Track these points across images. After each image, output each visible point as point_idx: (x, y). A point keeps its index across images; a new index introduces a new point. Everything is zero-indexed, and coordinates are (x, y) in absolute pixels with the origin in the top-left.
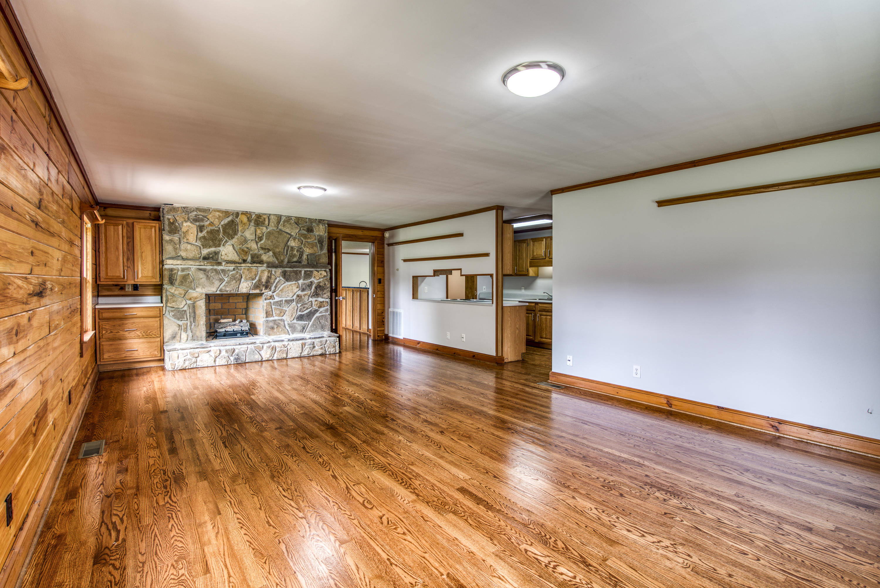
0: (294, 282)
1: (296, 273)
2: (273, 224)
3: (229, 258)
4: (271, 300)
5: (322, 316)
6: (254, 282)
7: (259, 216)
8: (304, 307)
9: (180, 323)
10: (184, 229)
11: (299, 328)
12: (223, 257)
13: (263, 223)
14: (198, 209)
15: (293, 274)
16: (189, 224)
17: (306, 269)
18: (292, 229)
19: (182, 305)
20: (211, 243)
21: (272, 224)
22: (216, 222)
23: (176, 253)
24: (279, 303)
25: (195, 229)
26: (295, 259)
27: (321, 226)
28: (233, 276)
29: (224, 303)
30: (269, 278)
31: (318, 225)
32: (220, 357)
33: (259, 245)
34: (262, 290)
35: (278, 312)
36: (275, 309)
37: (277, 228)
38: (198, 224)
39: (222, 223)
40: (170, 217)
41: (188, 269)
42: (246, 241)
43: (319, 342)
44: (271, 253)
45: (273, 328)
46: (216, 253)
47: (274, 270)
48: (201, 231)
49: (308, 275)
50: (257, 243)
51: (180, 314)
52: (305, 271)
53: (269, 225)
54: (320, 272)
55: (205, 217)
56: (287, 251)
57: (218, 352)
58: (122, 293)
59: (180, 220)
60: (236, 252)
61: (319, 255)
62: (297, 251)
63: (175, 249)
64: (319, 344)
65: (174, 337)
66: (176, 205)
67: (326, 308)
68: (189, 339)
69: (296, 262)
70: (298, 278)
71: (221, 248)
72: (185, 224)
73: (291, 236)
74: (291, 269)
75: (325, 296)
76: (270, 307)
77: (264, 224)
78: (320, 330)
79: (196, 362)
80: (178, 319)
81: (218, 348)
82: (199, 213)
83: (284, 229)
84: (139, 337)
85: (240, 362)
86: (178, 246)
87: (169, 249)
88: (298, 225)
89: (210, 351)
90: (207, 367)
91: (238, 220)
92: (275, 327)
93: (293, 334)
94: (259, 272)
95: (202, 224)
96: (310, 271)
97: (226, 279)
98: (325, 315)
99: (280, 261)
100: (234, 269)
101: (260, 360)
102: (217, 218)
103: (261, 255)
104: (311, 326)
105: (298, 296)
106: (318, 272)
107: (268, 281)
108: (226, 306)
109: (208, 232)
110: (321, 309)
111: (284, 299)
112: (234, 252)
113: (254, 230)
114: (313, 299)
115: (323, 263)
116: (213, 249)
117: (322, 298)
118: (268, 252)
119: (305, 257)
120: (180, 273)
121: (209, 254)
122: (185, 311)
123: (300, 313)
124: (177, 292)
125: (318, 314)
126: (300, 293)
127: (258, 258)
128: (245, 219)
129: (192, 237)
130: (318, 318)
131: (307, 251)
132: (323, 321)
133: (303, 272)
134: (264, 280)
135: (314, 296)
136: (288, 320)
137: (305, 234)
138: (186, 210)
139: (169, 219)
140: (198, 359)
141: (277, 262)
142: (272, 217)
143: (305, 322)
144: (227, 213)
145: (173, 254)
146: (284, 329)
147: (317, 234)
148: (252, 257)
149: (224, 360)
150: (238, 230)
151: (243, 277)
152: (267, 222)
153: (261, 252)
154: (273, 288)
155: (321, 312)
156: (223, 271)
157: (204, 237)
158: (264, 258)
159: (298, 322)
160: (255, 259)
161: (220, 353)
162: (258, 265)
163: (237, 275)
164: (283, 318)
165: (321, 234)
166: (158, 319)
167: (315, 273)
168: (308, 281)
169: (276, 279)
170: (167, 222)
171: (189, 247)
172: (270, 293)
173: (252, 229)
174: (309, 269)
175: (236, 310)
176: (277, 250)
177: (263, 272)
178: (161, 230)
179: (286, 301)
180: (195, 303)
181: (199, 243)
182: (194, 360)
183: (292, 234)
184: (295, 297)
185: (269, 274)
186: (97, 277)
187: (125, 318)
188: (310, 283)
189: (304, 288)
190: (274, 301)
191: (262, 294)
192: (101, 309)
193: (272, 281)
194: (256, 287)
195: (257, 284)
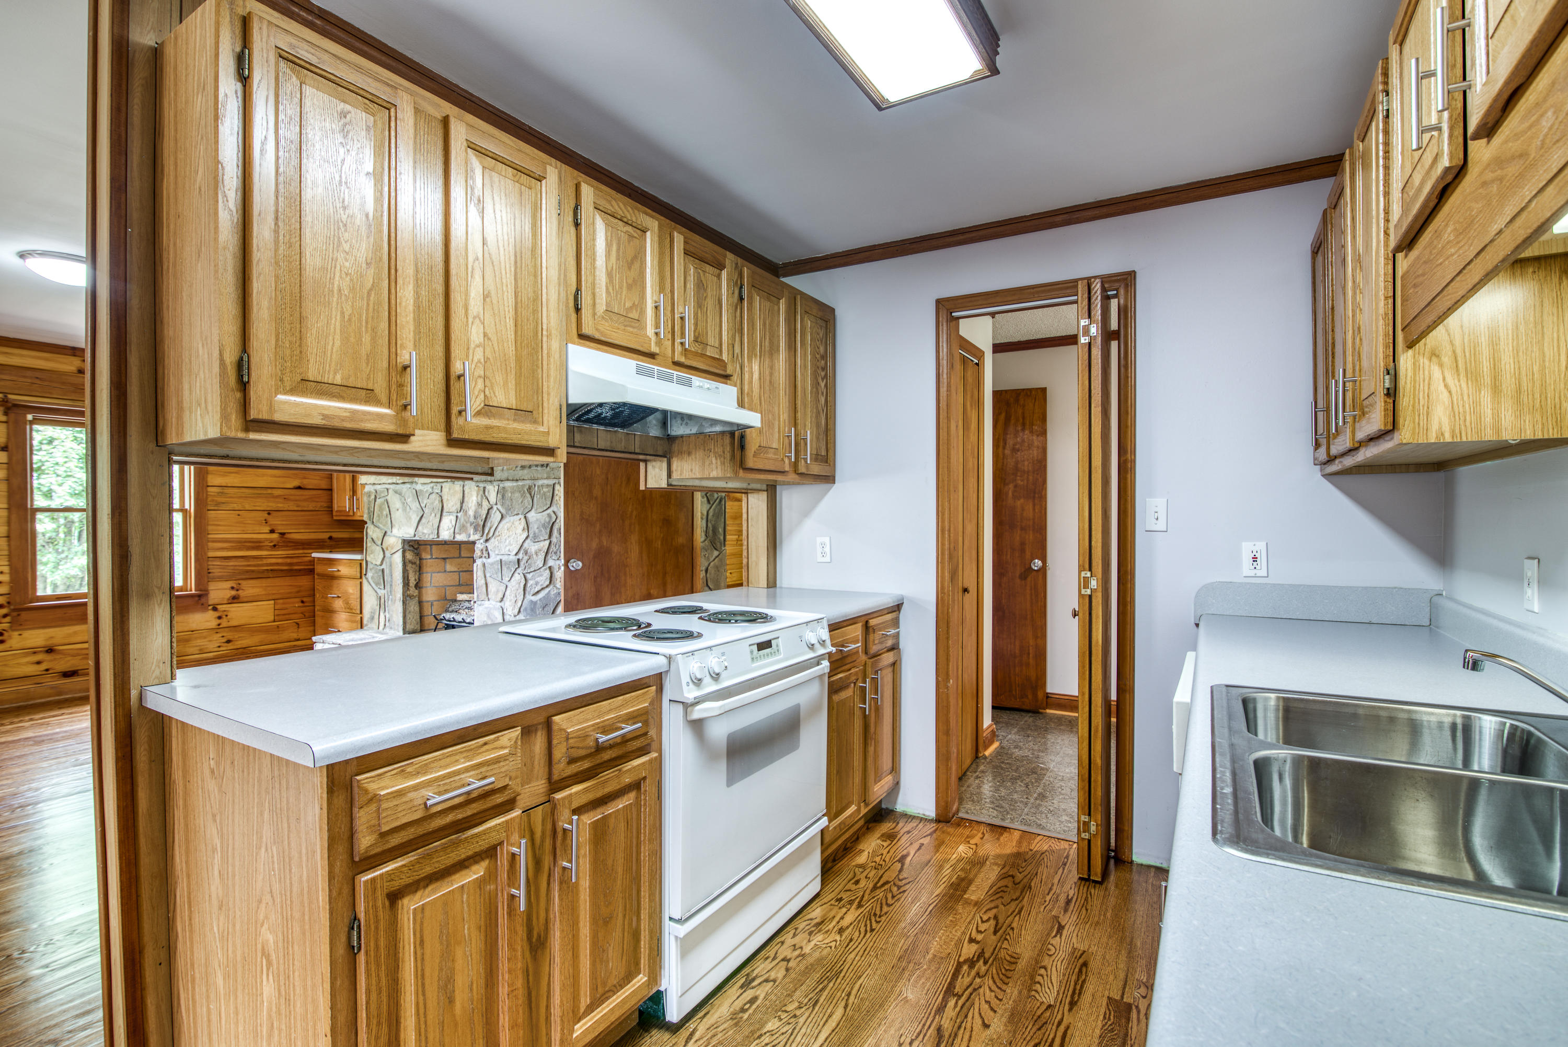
0: (519, 516)
1: (524, 492)
4: (484, 560)
6: (459, 516)
8: (537, 583)
9: (381, 592)
15: (517, 495)
19: (379, 558)
24: (499, 568)
30: (480, 506)
34: (470, 536)
35: (495, 589)
41: (384, 491)
47: (487, 486)
51: (377, 577)
52: (538, 486)
65: (372, 618)
68: (387, 624)
70: (527, 504)
74: (515, 484)
76: (483, 575)
80: (377, 585)
94: (465, 499)
96: (548, 486)
105: (526, 552)
107: (475, 515)
111: (503, 559)
120: (378, 500)
122: (383, 571)
123: (532, 598)
124: (375, 536)
126: (529, 544)
134: (472, 511)
151: (445, 505)
154: (486, 531)
156: (421, 492)
164: (502, 604)
168: (544, 514)
169: (492, 508)
172: (483, 541)
177: (470, 495)
179: (506, 563)
180: (392, 555)
184: (520, 555)
185: (480, 498)
186: (330, 509)
187: (332, 577)
188: (547, 520)
189: (537, 531)
190: (490, 561)
191: (474, 543)
192: (319, 559)
193: (484, 513)
194: (463, 528)
195: (462, 520)
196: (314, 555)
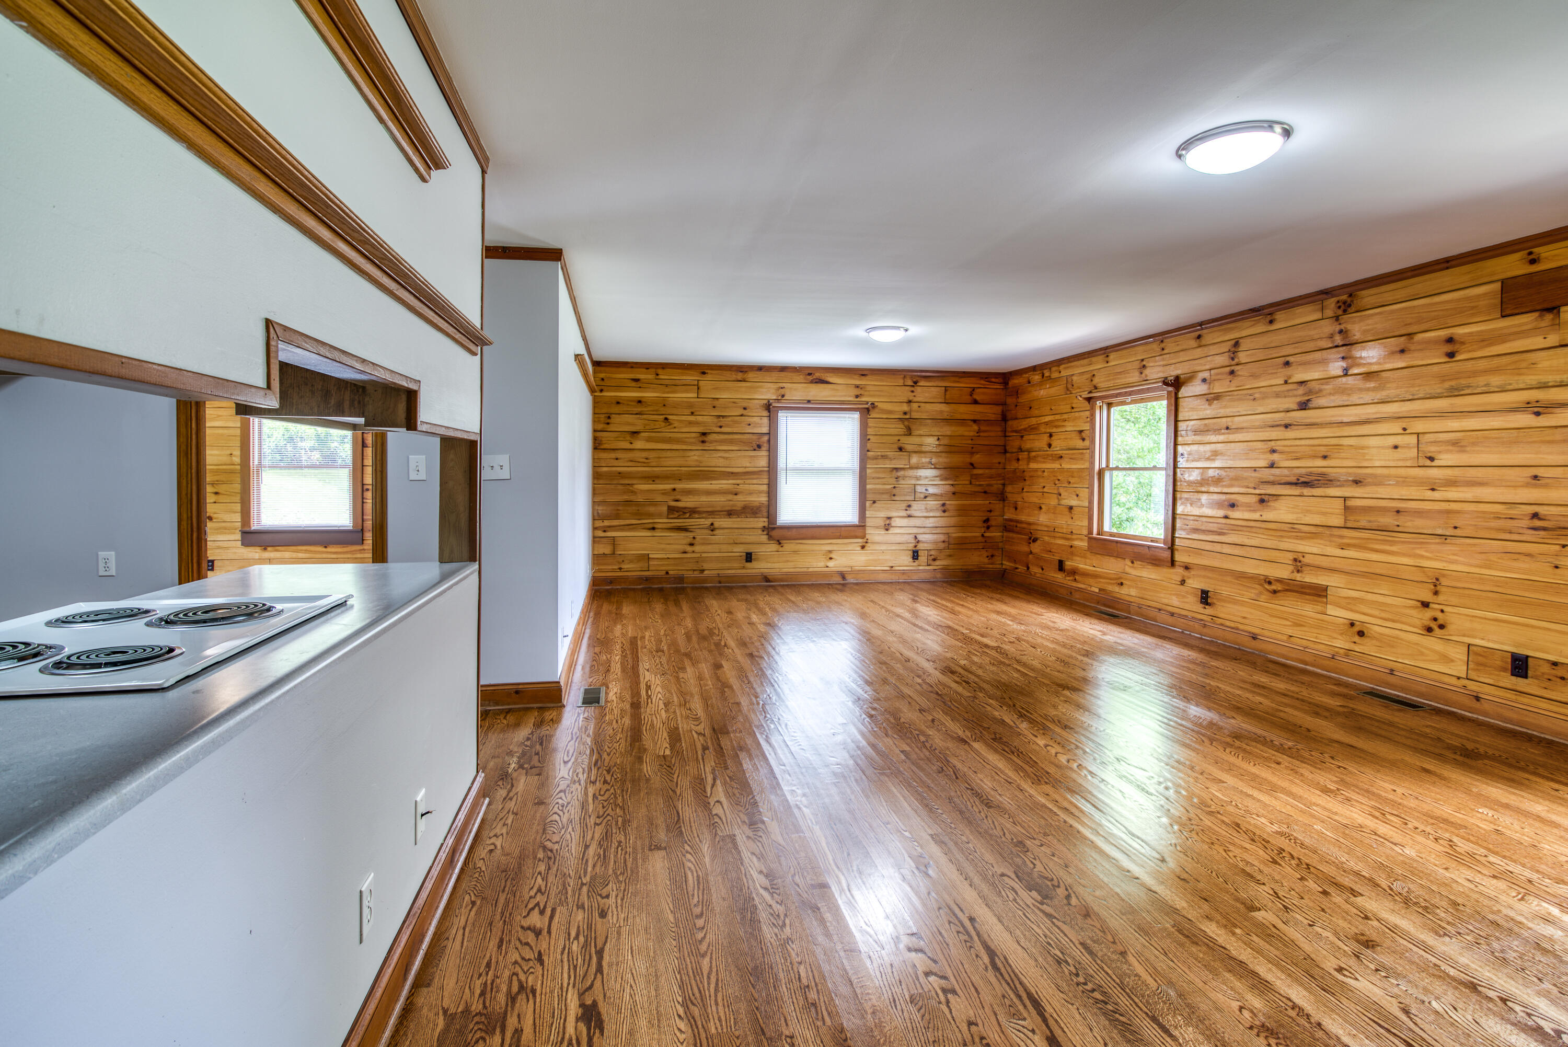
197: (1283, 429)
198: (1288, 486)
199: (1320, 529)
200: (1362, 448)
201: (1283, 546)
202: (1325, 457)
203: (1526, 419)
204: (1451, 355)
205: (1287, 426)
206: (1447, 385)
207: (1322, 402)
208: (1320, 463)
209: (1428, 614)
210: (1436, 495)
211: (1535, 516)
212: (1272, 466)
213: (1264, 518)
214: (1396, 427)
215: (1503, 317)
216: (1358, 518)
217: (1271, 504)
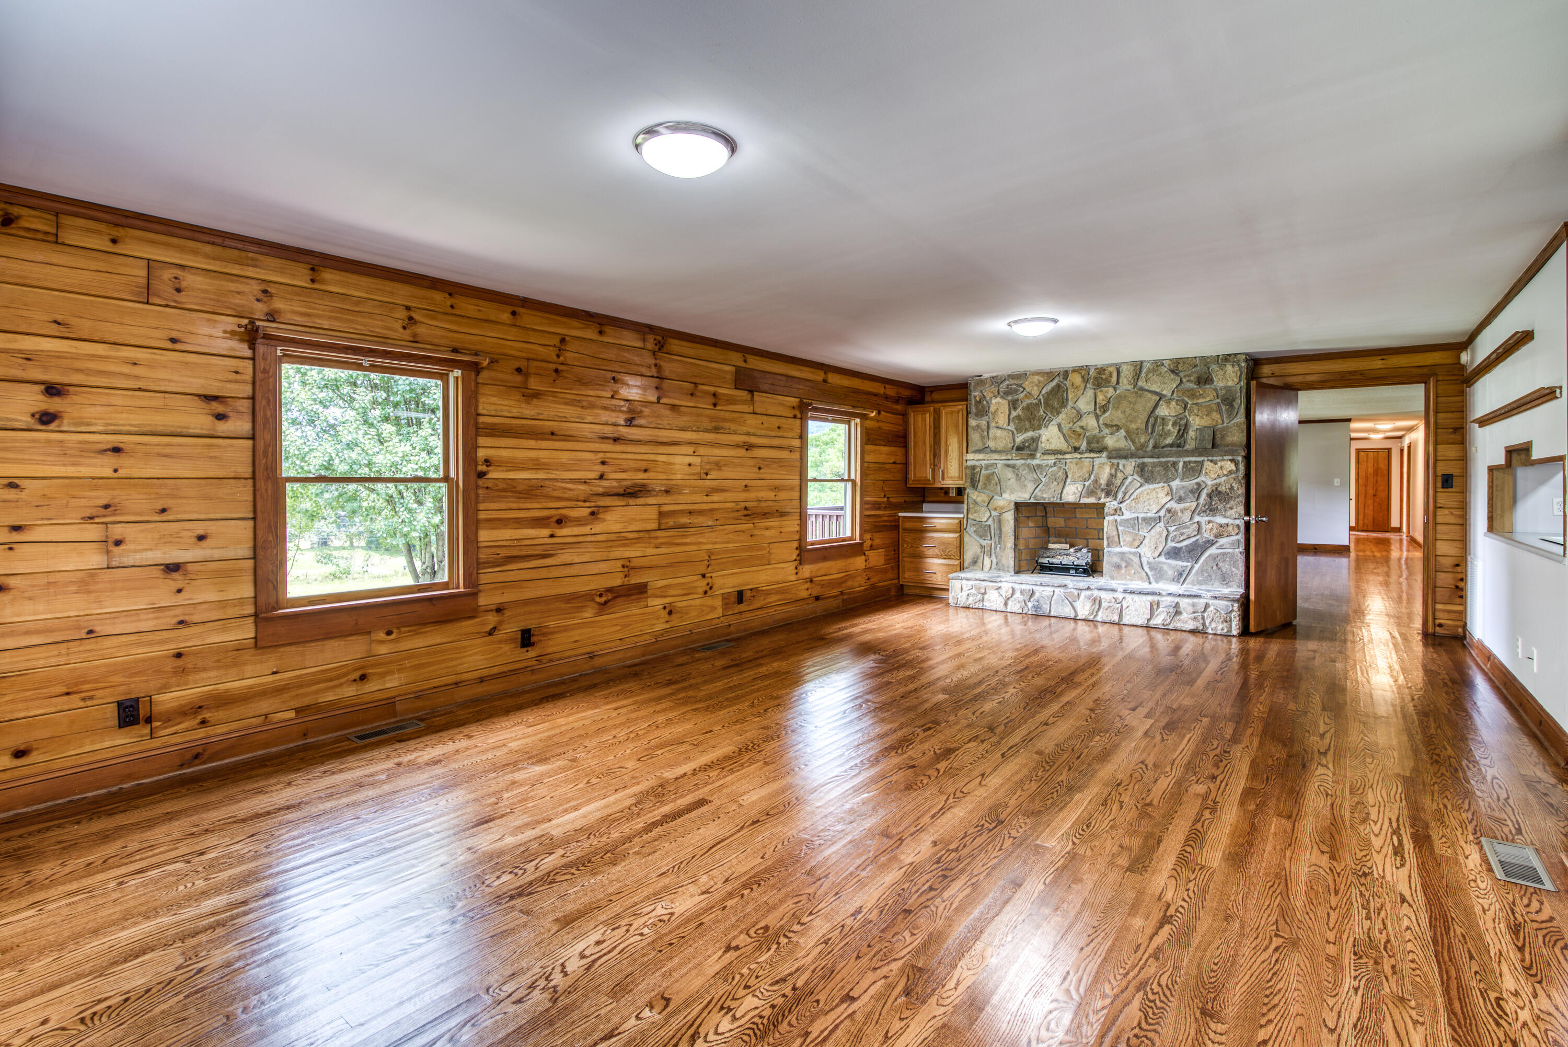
0: (1162, 484)
1: (1165, 466)
2: (1125, 381)
3: (1053, 447)
4: (1116, 517)
5: (1225, 554)
6: (1087, 484)
7: (1101, 370)
8: (1182, 534)
9: (984, 543)
10: (992, 409)
11: (1170, 573)
12: (1043, 445)
13: (1107, 381)
14: (1011, 377)
15: (1159, 468)
16: (999, 399)
17: (1187, 459)
18: (1165, 383)
19: (984, 516)
20: (1027, 424)
21: (1123, 380)
22: (1035, 392)
23: (984, 443)
24: (1135, 523)
25: (1007, 406)
26: (1169, 441)
27: (1229, 368)
28: (1054, 474)
29: (1069, 519)
30: (1113, 476)
31: (1222, 367)
32: (1012, 599)
33: (1101, 422)
34: (1100, 499)
35: (1129, 539)
36: (1125, 532)
37: (1135, 386)
38: (1010, 398)
39: (1044, 392)
40: (976, 394)
41: (992, 465)
42: (1080, 415)
43: (1189, 604)
44: (1122, 432)
45: (1118, 567)
46: (1035, 440)
47: (1122, 462)
48: (1015, 409)
49: (1194, 470)
50: (1097, 417)
51: (983, 531)
52: (1185, 462)
53: (1118, 383)
54: (1219, 464)
55: (1020, 386)
56: (1154, 426)
57: (1010, 591)
58: (946, 499)
59: (988, 395)
60: (1064, 435)
61: (1224, 429)
62: (1174, 424)
63: (982, 437)
64: (1191, 609)
65: (975, 562)
66: (985, 376)
67: (1236, 538)
68: (993, 567)
69: (1171, 445)
70: (1170, 475)
71: (1041, 432)
72: (994, 401)
73: (1161, 397)
74: (1156, 460)
75: (1230, 513)
76: (1114, 528)
77: (1109, 382)
78: (1217, 584)
79: (983, 600)
80: (981, 537)
81: (1010, 585)
82: (1012, 382)
83: (1147, 386)
84: (938, 557)
85: (1040, 613)
86: (986, 433)
87: (975, 437)
88: (1177, 374)
89: (1000, 588)
90: (996, 611)
91: (1067, 383)
92: (1124, 565)
93: (1157, 582)
94: (1096, 467)
95: (1016, 397)
96: (1195, 462)
97: (1043, 480)
98: (1233, 554)
99: (1138, 445)
100: (1055, 463)
101: (1072, 616)
102: (1037, 385)
103: (1103, 437)
104: (1197, 573)
105: (1169, 511)
106: (1216, 464)
107: (1109, 483)
108: (1071, 524)
109: (1023, 408)
110: (1222, 541)
111: (1141, 516)
112: (1060, 435)
113: (1093, 396)
114: (1203, 519)
115: (1233, 444)
116: (1030, 434)
117: (1225, 517)
118: (1118, 430)
119: (1191, 434)
120: (983, 472)
121: (1023, 442)
122: (989, 526)
123: (1173, 544)
124: (979, 499)
125: (1213, 551)
126: (1173, 505)
127: (1098, 442)
128: (1077, 379)
129: (1002, 420)
130: (1214, 558)
131: (1196, 422)
132: (1225, 566)
133: (1181, 464)
134: (1103, 481)
135: (1204, 512)
136: (1149, 554)
137: (1193, 389)
138: (996, 381)
139: (975, 397)
140: (986, 597)
141: (1133, 448)
142: (1124, 368)
143: (1185, 564)
144: (1050, 375)
145: (980, 446)
146: (1140, 570)
147: (1221, 384)
148: (1089, 443)
149: (1018, 606)
150: (1067, 400)
151: (1070, 476)
152: (1114, 379)
153: (1106, 431)
154: (1120, 495)
155: (1221, 547)
156: (1039, 466)
157: (1018, 417)
158: (1111, 442)
159: (1169, 561)
160: (1094, 445)
161: (1013, 594)
162: (1092, 455)
163: (1060, 474)
164: (1139, 550)
165: (1230, 383)
166: (957, 535)
167: (1208, 465)
168: (1191, 483)
169: (1126, 478)
170: (973, 402)
171: (999, 432)
172: (1115, 503)
173: (1090, 393)
174: (1193, 459)
175: (1087, 530)
176: (1133, 426)
177: (1102, 466)
178: (968, 413)
179: (1144, 519)
180: (1001, 514)
181: (1012, 427)
182: (980, 596)
183: (1164, 392)
184: (1162, 513)
185: (1113, 471)
186: (906, 479)
187: (924, 531)
188: (1195, 487)
189: (1183, 495)
190: (1122, 517)
191: (1104, 505)
192: (904, 517)
193: (1118, 482)
194: (1091, 493)
195: (1092, 487)
196: (900, 514)
197: (611, 441)
198: (616, 498)
199: (642, 534)
200: (670, 464)
201: (613, 555)
202: (646, 471)
203: (742, 452)
204: (715, 405)
205: (616, 440)
206: (714, 424)
207: (642, 422)
208: (641, 475)
209: (705, 582)
210: (709, 499)
211: (746, 508)
212: (601, 477)
213: (593, 531)
214: (690, 450)
215: (736, 388)
216: (667, 521)
217: (601, 516)
